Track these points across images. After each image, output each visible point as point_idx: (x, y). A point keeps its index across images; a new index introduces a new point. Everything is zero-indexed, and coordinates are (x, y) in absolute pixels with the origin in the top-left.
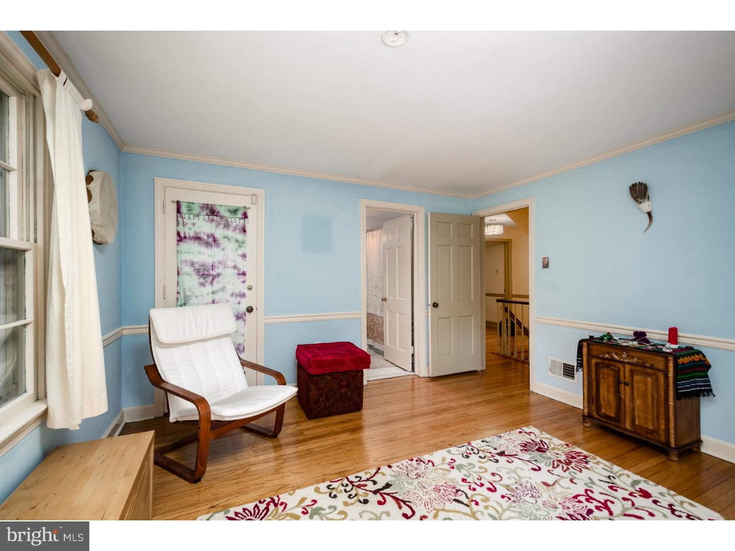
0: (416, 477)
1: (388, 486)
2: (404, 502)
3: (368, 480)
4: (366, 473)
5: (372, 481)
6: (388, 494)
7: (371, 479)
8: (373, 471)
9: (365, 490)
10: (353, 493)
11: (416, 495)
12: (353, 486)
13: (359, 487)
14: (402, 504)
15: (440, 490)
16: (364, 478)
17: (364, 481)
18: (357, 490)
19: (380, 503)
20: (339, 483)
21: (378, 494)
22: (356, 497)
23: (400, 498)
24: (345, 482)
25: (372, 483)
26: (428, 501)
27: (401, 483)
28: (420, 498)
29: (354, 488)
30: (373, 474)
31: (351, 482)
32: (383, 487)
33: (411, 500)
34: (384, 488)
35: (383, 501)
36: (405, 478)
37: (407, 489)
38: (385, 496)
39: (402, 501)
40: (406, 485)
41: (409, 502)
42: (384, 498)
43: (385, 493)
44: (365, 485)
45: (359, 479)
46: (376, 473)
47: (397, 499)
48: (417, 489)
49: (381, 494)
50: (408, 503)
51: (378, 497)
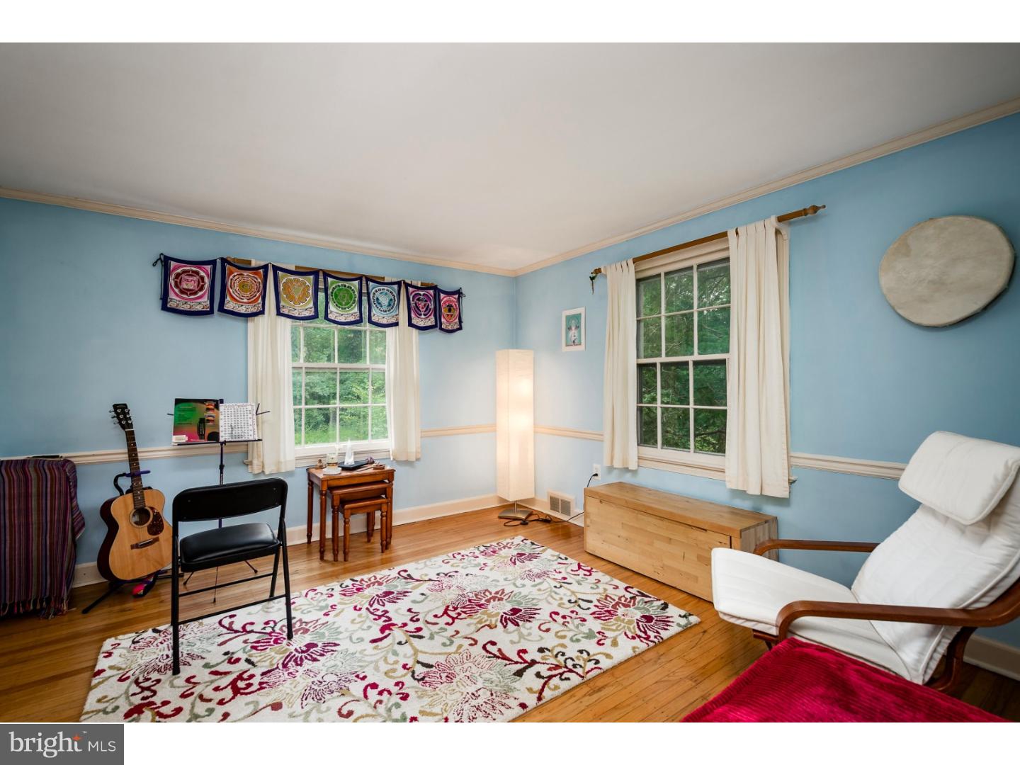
0: (479, 693)
1: (519, 673)
2: (495, 656)
3: (550, 677)
4: (556, 687)
5: (543, 678)
6: (517, 663)
7: (546, 679)
8: (548, 694)
9: (548, 664)
10: (561, 659)
11: (480, 666)
12: (566, 667)
13: (557, 667)
14: (498, 654)
15: (447, 676)
16: (555, 681)
17: (555, 676)
18: (559, 661)
19: (525, 651)
20: (588, 668)
21: (529, 661)
22: (555, 653)
23: (500, 660)
24: (579, 670)
25: (542, 674)
26: (465, 661)
27: (502, 680)
28: (476, 663)
29: (563, 664)
30: (546, 689)
31: (570, 671)
32: (525, 671)
33: (487, 659)
34: (524, 669)
35: (521, 654)
36: (497, 688)
37: (492, 672)
38: (520, 660)
39: (498, 657)
40: (494, 678)
41: (489, 657)
42: (521, 657)
43: (521, 663)
44: (550, 669)
45: (563, 677)
46: (542, 690)
47: (505, 658)
48: (479, 673)
49: (525, 662)
50: (491, 655)
51: (528, 657)
